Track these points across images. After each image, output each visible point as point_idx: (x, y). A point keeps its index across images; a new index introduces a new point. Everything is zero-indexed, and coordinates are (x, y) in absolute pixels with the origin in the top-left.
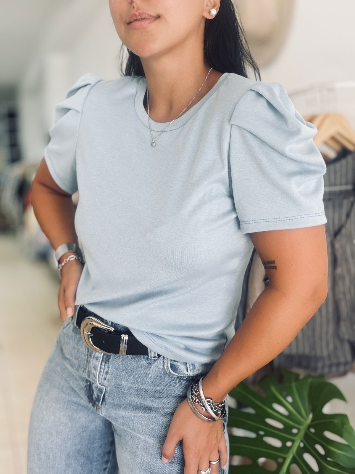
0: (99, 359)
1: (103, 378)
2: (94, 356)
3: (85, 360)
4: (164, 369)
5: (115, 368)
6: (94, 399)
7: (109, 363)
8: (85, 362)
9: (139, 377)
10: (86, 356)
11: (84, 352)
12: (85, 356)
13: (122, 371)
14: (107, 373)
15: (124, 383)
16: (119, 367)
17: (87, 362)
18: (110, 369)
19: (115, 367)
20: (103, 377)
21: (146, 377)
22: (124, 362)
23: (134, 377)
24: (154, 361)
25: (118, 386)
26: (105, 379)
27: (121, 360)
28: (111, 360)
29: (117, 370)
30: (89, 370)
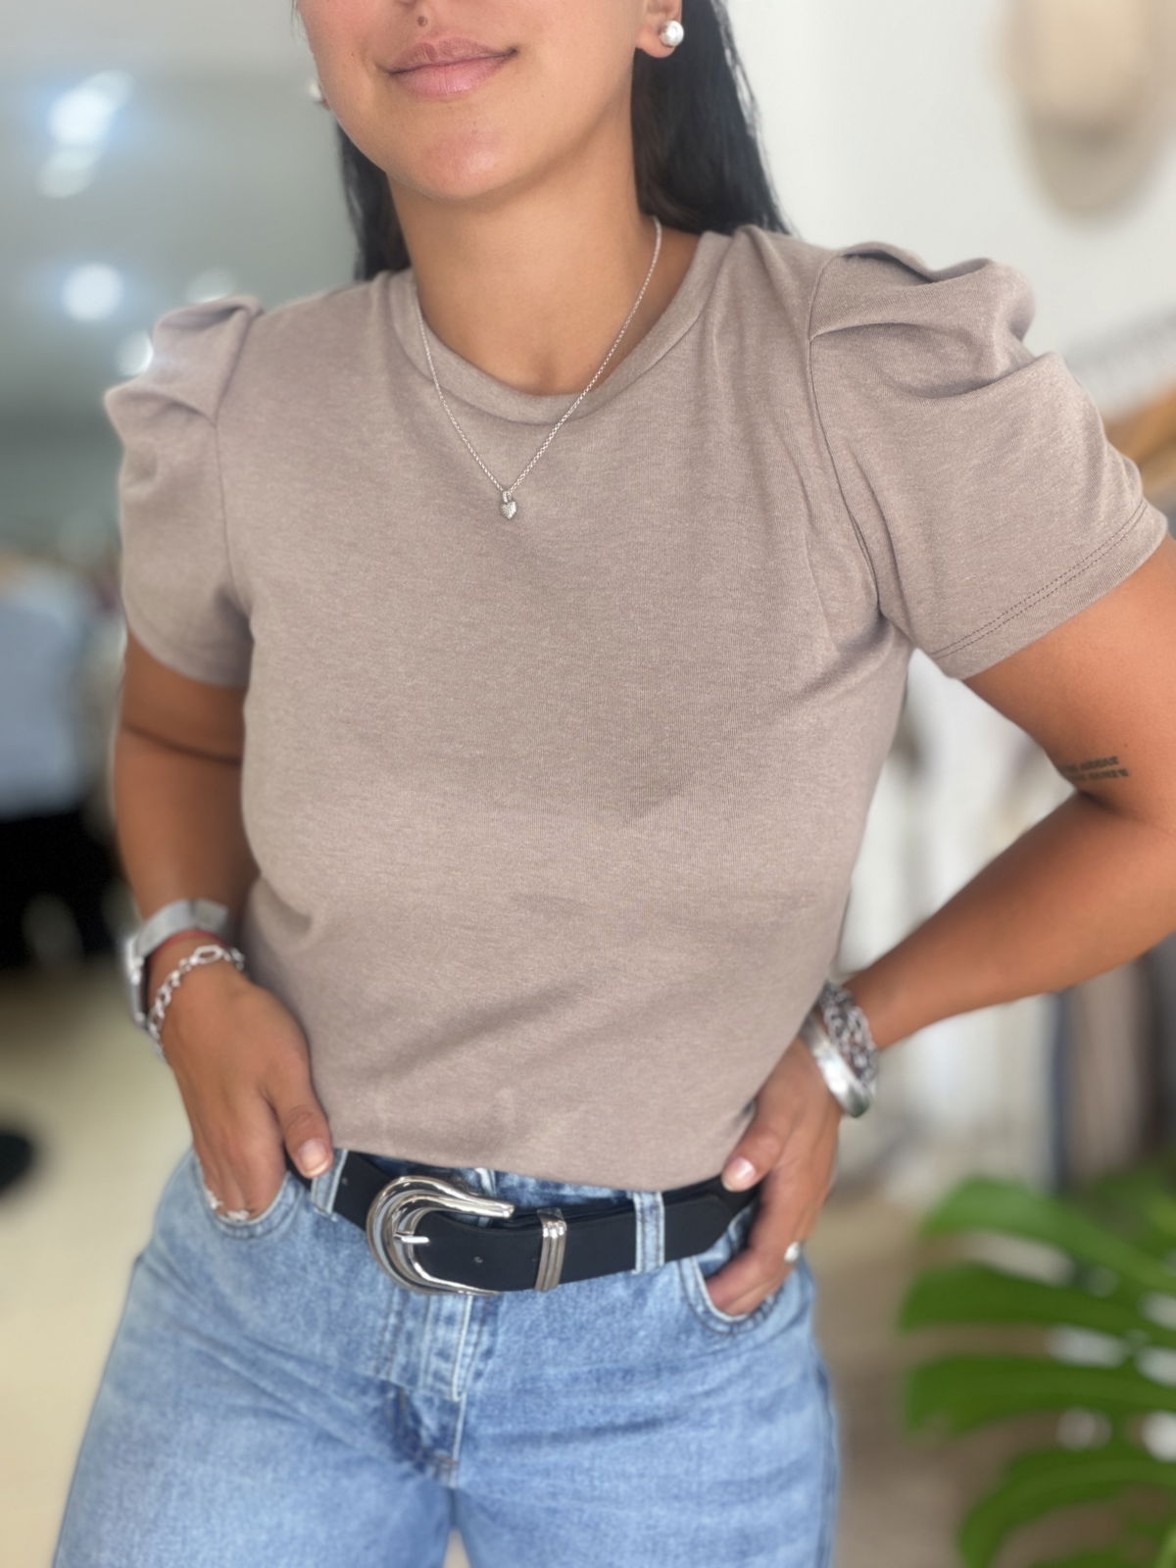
0: (459, 1318)
1: (471, 1376)
2: (439, 1314)
3: (385, 1330)
4: (685, 1298)
5: (517, 1334)
6: (426, 1441)
7: (495, 1321)
9: (607, 1343)
11: (384, 1306)
14: (488, 1354)
16: (535, 1326)
17: (395, 1335)
18: (500, 1339)
19: (521, 1327)
20: (473, 1369)
21: (630, 1338)
24: (652, 1280)
26: (478, 1375)
28: (502, 1310)
29: (528, 1337)
30: (408, 1363)
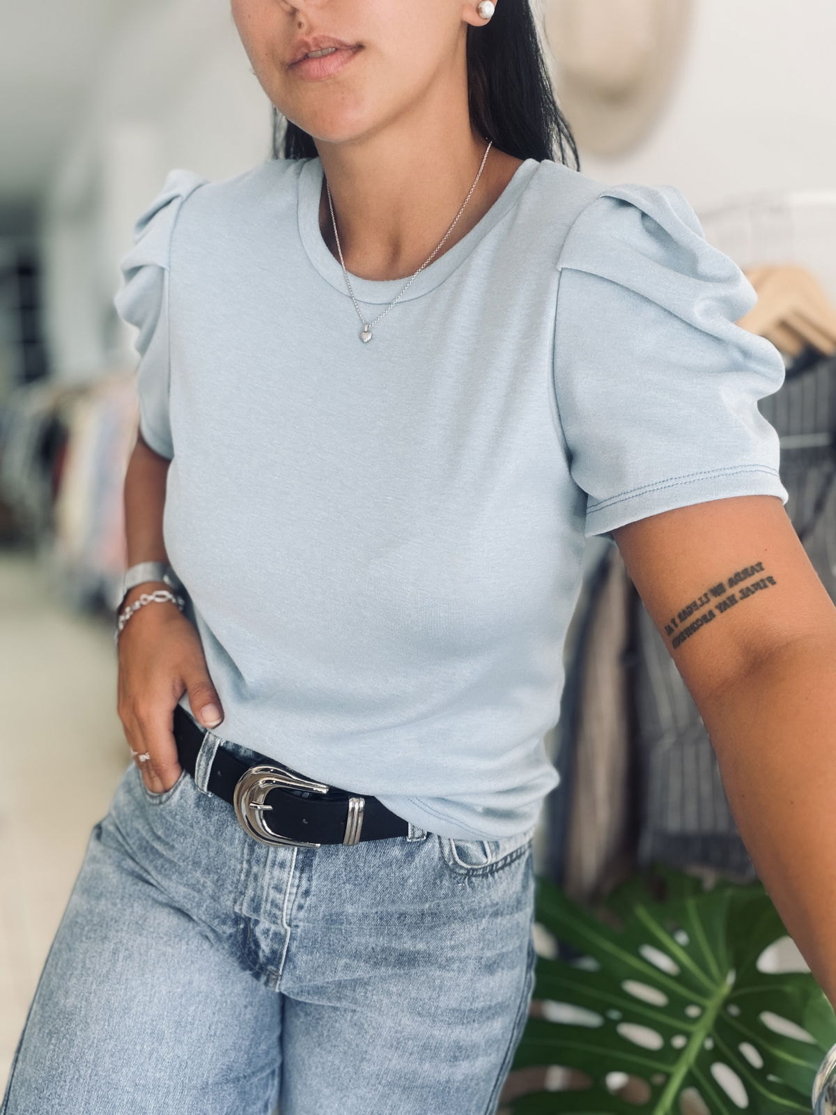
0: (288, 864)
1: (295, 907)
2: (275, 861)
3: (241, 872)
4: (442, 858)
5: (326, 879)
6: (262, 959)
7: (311, 871)
8: (243, 877)
9: (387, 888)
10: (245, 862)
11: (239, 855)
12: (242, 863)
13: (344, 883)
14: (306, 893)
15: (349, 909)
16: (337, 875)
17: (247, 876)
18: (314, 883)
19: (328, 876)
21: (403, 885)
22: (351, 861)
23: (374, 890)
24: (419, 846)
25: (334, 918)
26: (300, 907)
27: (341, 858)
28: (316, 862)
29: (333, 882)
30: (255, 895)
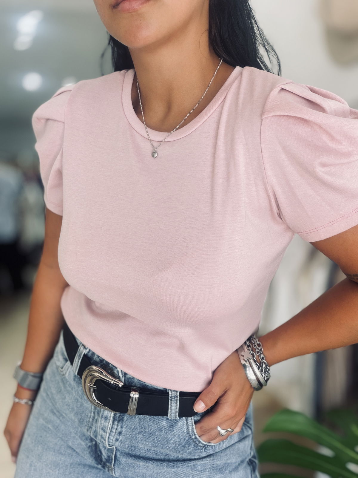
4: (188, 433)
6: (104, 460)
7: (122, 423)
18: (124, 429)
21: (168, 442)
26: (117, 440)
30: (95, 430)
